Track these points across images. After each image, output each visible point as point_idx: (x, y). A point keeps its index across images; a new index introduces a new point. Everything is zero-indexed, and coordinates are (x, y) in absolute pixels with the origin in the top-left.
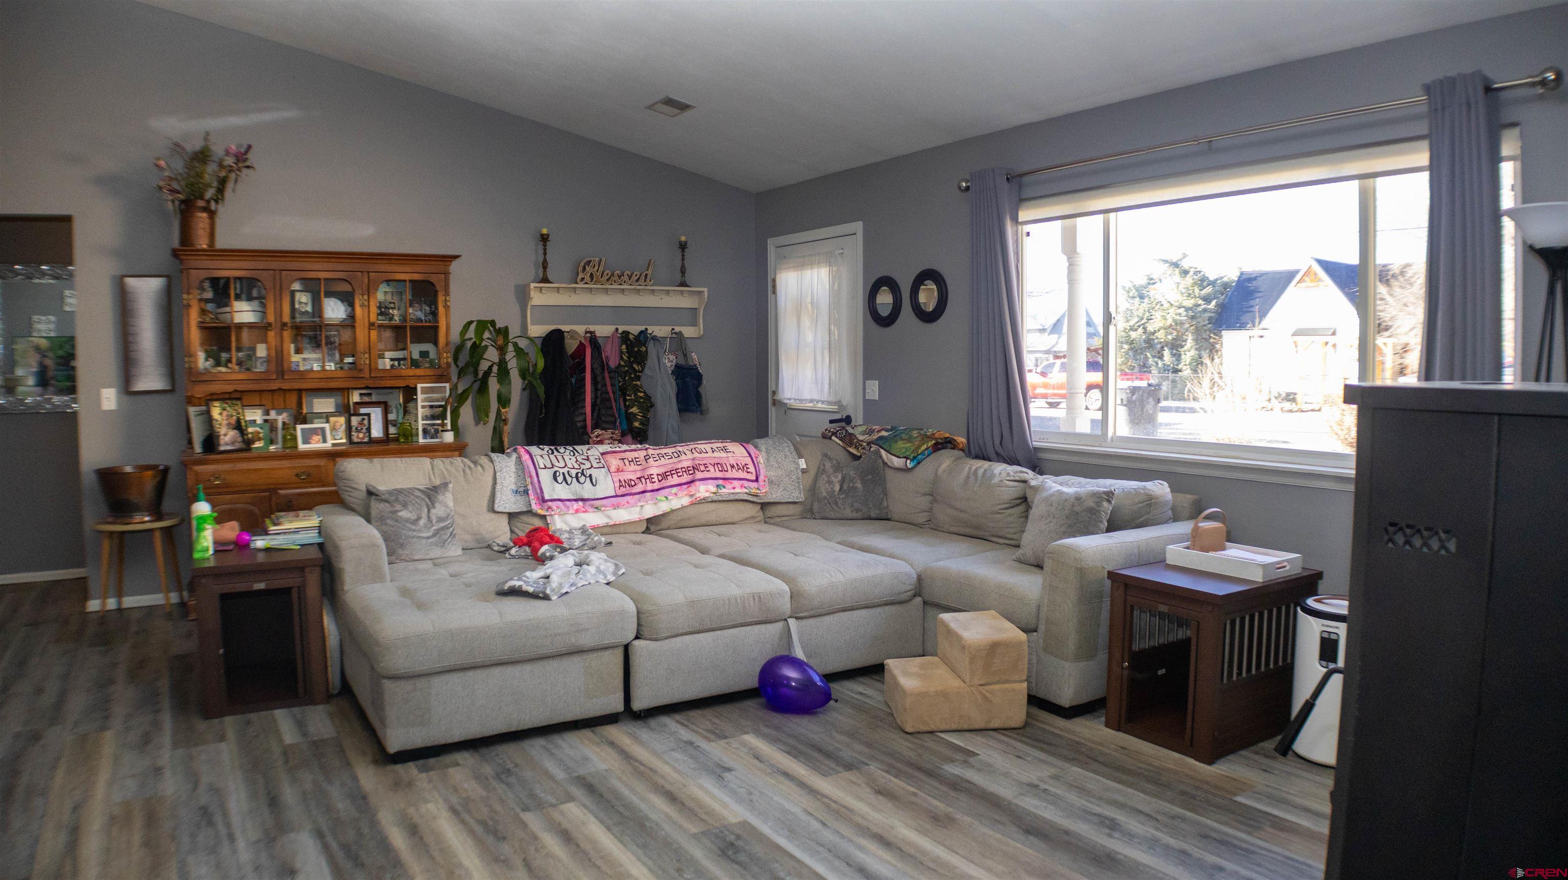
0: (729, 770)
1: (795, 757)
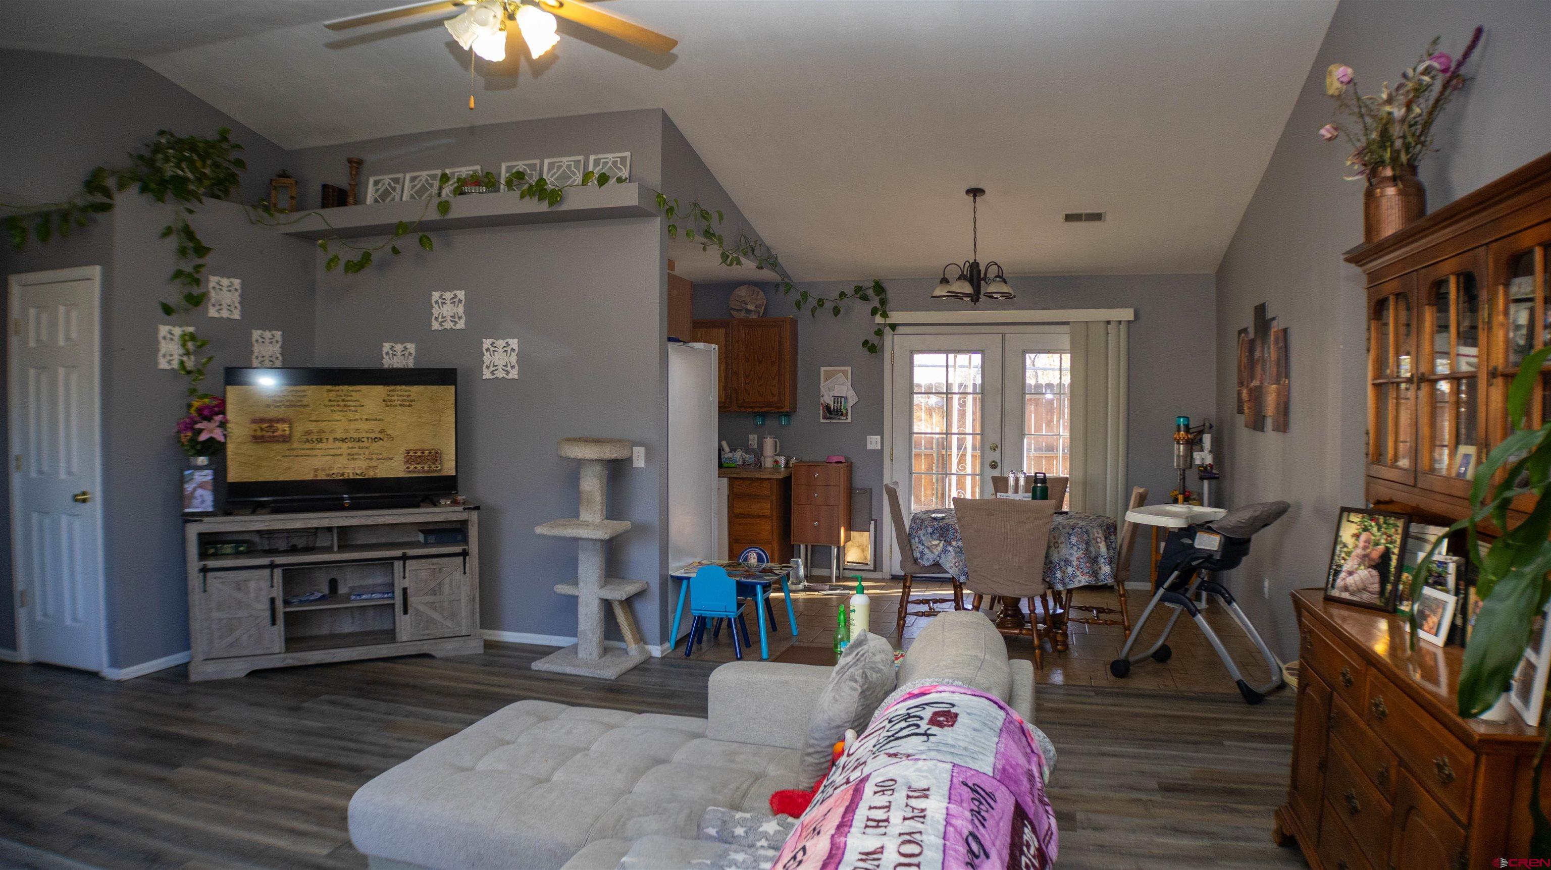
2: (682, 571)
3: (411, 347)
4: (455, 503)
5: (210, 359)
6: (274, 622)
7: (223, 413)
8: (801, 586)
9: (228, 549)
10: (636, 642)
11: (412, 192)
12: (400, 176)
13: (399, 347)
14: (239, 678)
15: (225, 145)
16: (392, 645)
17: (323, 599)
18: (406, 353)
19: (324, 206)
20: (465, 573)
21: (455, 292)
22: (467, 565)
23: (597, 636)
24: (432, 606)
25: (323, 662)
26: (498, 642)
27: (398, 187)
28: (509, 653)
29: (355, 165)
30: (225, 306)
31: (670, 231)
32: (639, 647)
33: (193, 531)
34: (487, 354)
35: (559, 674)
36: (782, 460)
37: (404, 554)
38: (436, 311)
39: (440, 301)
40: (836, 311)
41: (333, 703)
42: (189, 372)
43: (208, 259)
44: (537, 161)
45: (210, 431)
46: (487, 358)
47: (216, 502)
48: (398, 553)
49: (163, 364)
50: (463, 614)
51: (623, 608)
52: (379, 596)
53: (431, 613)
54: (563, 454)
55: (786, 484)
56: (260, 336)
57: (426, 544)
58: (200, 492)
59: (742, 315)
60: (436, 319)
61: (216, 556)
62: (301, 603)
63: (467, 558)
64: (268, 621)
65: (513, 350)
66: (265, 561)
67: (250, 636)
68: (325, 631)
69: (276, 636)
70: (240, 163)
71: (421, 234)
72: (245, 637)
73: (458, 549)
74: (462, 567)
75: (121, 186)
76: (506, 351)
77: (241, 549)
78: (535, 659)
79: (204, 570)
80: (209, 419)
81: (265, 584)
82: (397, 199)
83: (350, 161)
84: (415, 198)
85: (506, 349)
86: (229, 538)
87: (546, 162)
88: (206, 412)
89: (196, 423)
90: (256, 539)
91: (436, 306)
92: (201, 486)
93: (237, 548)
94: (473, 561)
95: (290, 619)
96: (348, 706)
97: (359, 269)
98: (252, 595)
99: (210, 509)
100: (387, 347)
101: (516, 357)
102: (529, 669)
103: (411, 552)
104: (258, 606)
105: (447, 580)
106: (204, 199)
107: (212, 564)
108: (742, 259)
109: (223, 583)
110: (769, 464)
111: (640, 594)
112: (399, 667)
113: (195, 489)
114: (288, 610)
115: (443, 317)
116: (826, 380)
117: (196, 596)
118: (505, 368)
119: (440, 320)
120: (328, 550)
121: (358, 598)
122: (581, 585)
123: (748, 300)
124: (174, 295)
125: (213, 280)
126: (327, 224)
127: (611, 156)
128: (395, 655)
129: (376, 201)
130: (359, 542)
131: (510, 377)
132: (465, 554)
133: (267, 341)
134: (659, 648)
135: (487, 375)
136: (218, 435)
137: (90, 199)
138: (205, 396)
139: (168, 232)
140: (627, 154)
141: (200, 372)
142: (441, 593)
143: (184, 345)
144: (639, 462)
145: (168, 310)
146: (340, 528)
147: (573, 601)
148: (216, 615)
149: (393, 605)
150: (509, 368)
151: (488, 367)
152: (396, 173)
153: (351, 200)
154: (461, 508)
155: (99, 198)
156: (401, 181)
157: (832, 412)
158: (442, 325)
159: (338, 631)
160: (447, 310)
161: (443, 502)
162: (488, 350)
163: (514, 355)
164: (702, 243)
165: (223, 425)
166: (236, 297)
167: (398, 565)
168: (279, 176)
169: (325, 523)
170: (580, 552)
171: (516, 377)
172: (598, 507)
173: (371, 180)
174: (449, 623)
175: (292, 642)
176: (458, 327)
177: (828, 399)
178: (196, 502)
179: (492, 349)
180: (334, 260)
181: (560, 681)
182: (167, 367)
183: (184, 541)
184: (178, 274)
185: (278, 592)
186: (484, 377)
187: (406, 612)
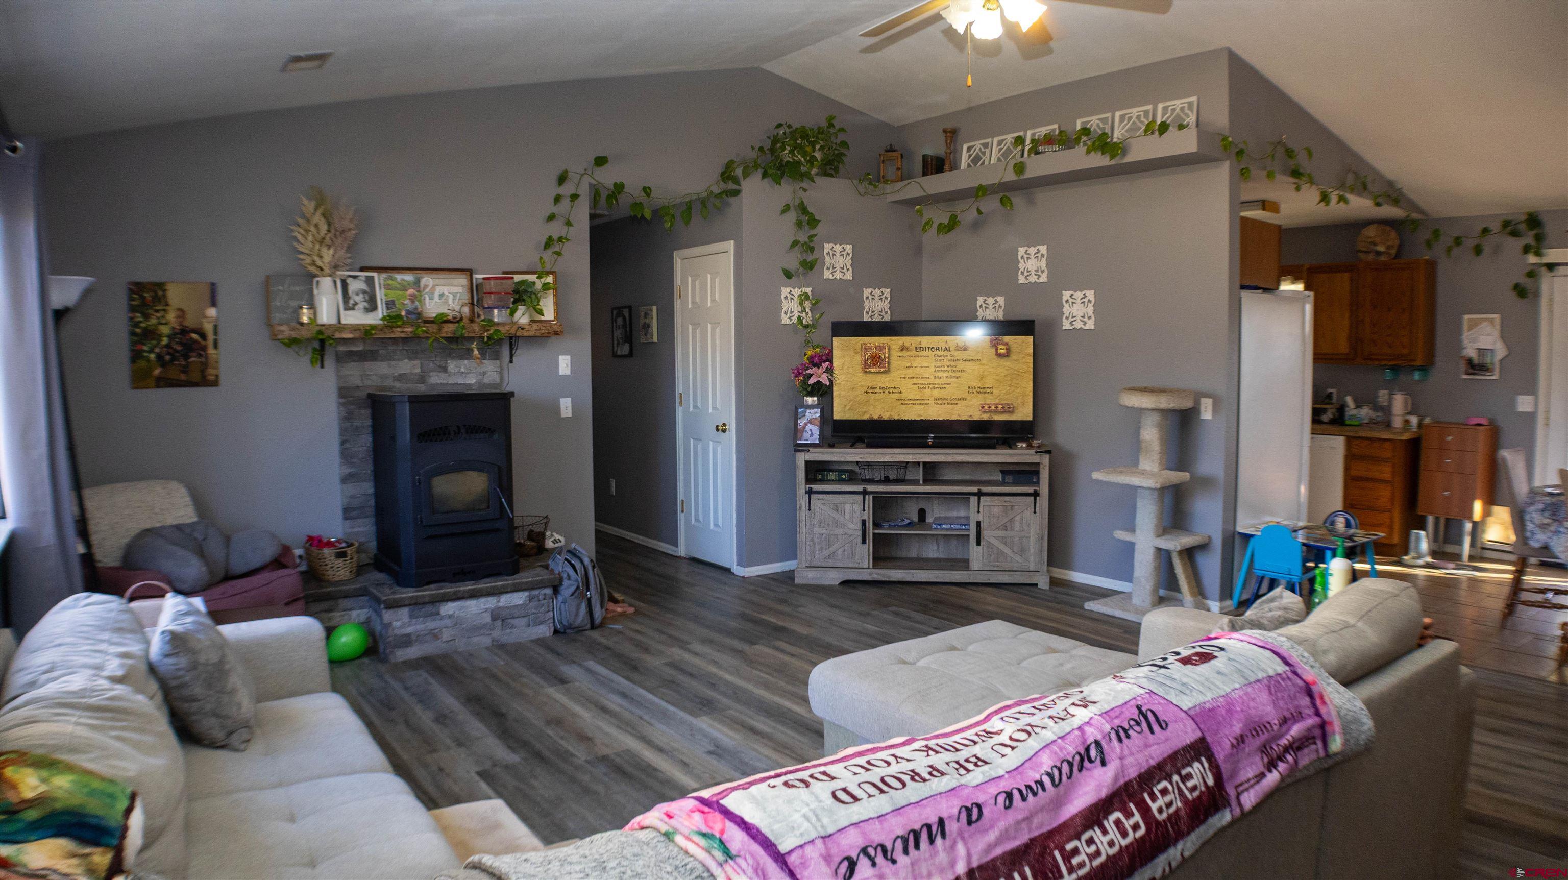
0: (710, 753)
1: (650, 765)
2: (1251, 529)
3: (1001, 300)
4: (1030, 446)
5: (822, 314)
6: (864, 542)
7: (831, 361)
8: (1420, 562)
9: (833, 476)
10: (1193, 594)
11: (999, 155)
12: (989, 140)
13: (991, 301)
14: (832, 586)
15: (832, 130)
16: (965, 572)
17: (910, 525)
18: (997, 305)
19: (925, 174)
20: (1035, 512)
21: (1037, 247)
22: (1038, 505)
23: (1151, 584)
24: (1003, 540)
25: (904, 580)
26: (1066, 580)
27: (988, 151)
28: (1075, 592)
29: (949, 134)
30: (838, 269)
31: (1243, 174)
32: (1195, 601)
33: (802, 459)
34: (1066, 306)
35: (1108, 616)
36: (1414, 420)
37: (980, 491)
38: (1021, 266)
39: (1025, 256)
40: (1478, 250)
41: (896, 614)
42: (806, 327)
43: (820, 230)
44: (1109, 115)
45: (819, 375)
46: (1066, 309)
47: (822, 436)
48: (974, 489)
49: (785, 320)
50: (1032, 551)
51: (1182, 559)
52: (958, 527)
53: (1002, 547)
54: (1122, 403)
55: (1414, 447)
56: (871, 294)
57: (1003, 483)
58: (810, 426)
59: (1371, 257)
60: (1022, 273)
61: (822, 481)
62: (891, 527)
63: (1038, 498)
64: (860, 540)
65: (1089, 301)
66: (859, 488)
67: (844, 551)
68: (913, 554)
69: (864, 553)
70: (844, 144)
71: (1002, 194)
72: (840, 552)
73: (1030, 490)
74: (1033, 507)
75: (746, 175)
76: (1083, 302)
77: (843, 476)
78: (1089, 600)
79: (810, 492)
80: (818, 365)
81: (858, 508)
82: (986, 163)
83: (945, 131)
84: (1001, 161)
85: (1083, 300)
86: (836, 467)
87: (1118, 114)
88: (816, 360)
89: (807, 369)
90: (857, 469)
91: (1022, 261)
92: (810, 422)
93: (840, 476)
94: (1043, 502)
95: (879, 540)
96: (908, 618)
97: (949, 231)
98: (847, 517)
99: (817, 442)
100: (980, 300)
101: (1092, 308)
102: (1083, 608)
103: (986, 489)
104: (852, 526)
105: (1018, 518)
106: (816, 179)
107: (816, 487)
108: (1349, 196)
109: (824, 504)
110: (1397, 422)
111: (1204, 547)
112: (968, 592)
113: (806, 425)
114: (876, 532)
115: (1028, 271)
116: (1470, 329)
117: (802, 514)
118: (1083, 319)
119: (1026, 274)
120: (915, 482)
121: (939, 527)
122: (1138, 532)
123: (1377, 240)
124: (793, 261)
125: (827, 247)
126: (925, 191)
127: (1178, 103)
128: (967, 581)
129: (969, 166)
130: (945, 478)
131: (1087, 327)
132: (1036, 494)
133: (877, 298)
134: (1218, 604)
135: (1066, 326)
136: (824, 379)
137: (723, 186)
138: (818, 346)
139: (786, 209)
140: (1194, 99)
141: (813, 326)
142: (1012, 529)
143: (801, 304)
144: (1207, 414)
145: (788, 275)
146: (925, 463)
147: (1129, 548)
148: (817, 530)
149: (968, 536)
150: (1086, 319)
151: (1067, 318)
152: (985, 138)
153: (947, 167)
154: (1032, 451)
155: (731, 186)
156: (990, 145)
157: (1476, 367)
158: (1027, 279)
159: (924, 555)
160: (1032, 264)
161: (1020, 445)
162: (1067, 301)
163: (1091, 306)
164: (1295, 183)
165: (830, 371)
166: (848, 261)
167: (973, 500)
168: (887, 151)
169: (910, 458)
170: (1138, 500)
171: (1093, 327)
172: (1156, 457)
173: (965, 147)
174: (1018, 558)
175: (879, 560)
176: (1041, 280)
177: (1470, 351)
178: (806, 435)
179: (1071, 300)
180: (929, 222)
181: (1105, 622)
182: (788, 322)
183: (794, 467)
184: (795, 243)
185: (868, 516)
186: (1064, 328)
187: (978, 543)
